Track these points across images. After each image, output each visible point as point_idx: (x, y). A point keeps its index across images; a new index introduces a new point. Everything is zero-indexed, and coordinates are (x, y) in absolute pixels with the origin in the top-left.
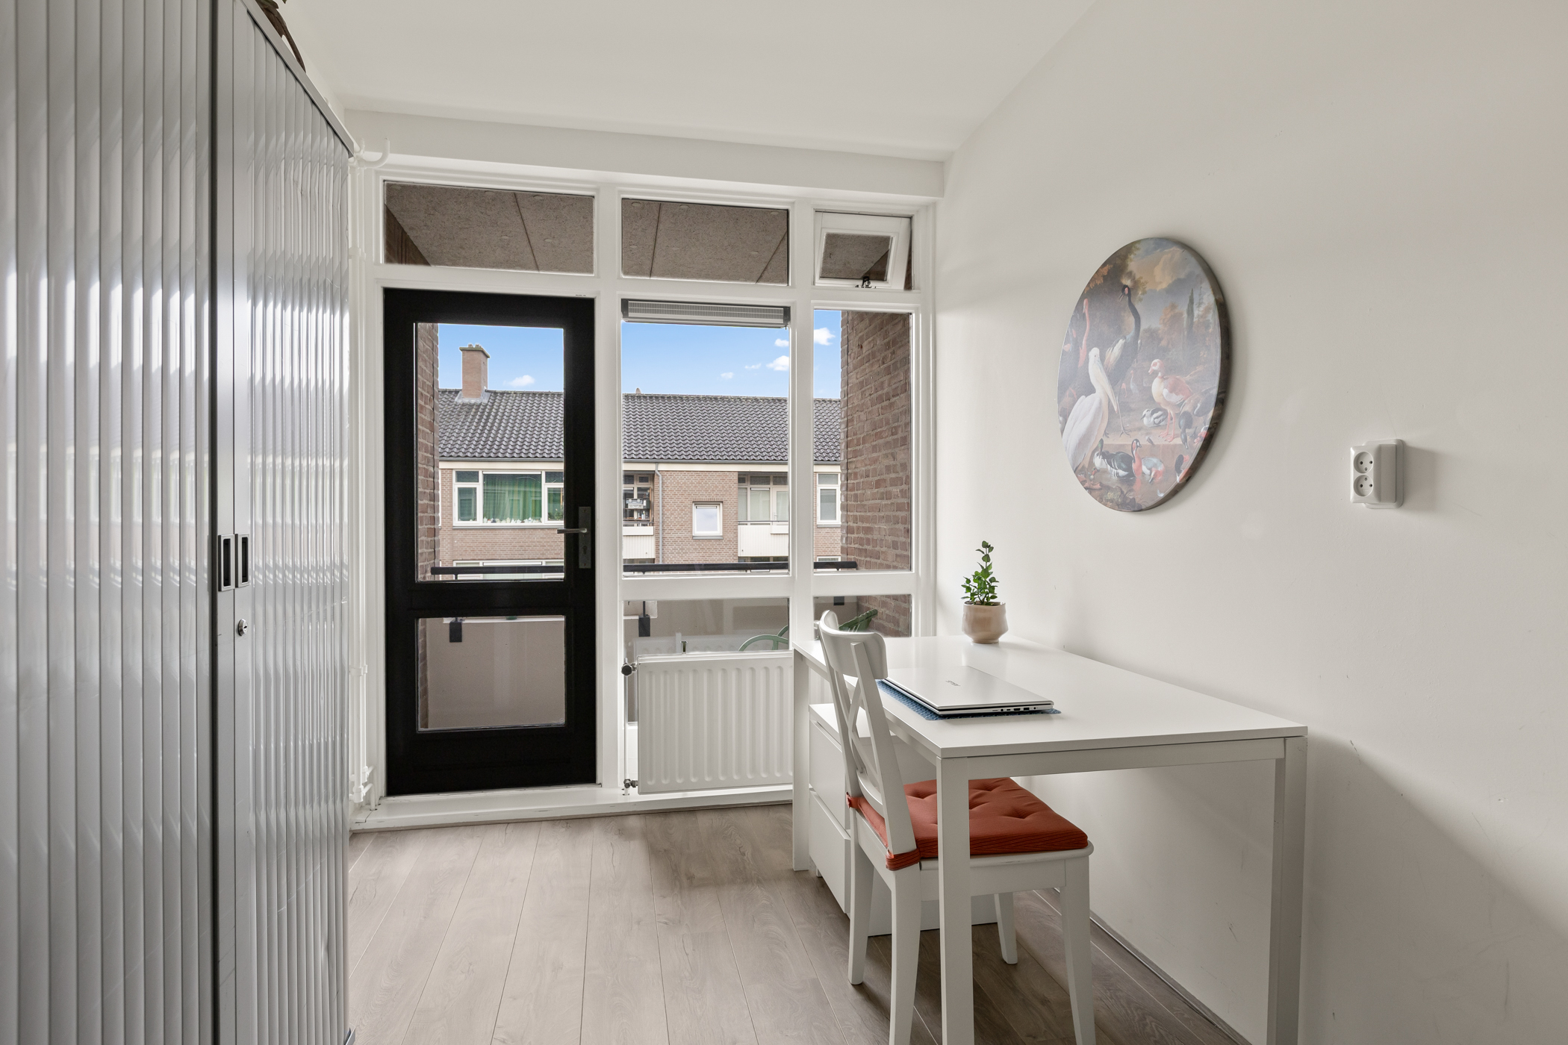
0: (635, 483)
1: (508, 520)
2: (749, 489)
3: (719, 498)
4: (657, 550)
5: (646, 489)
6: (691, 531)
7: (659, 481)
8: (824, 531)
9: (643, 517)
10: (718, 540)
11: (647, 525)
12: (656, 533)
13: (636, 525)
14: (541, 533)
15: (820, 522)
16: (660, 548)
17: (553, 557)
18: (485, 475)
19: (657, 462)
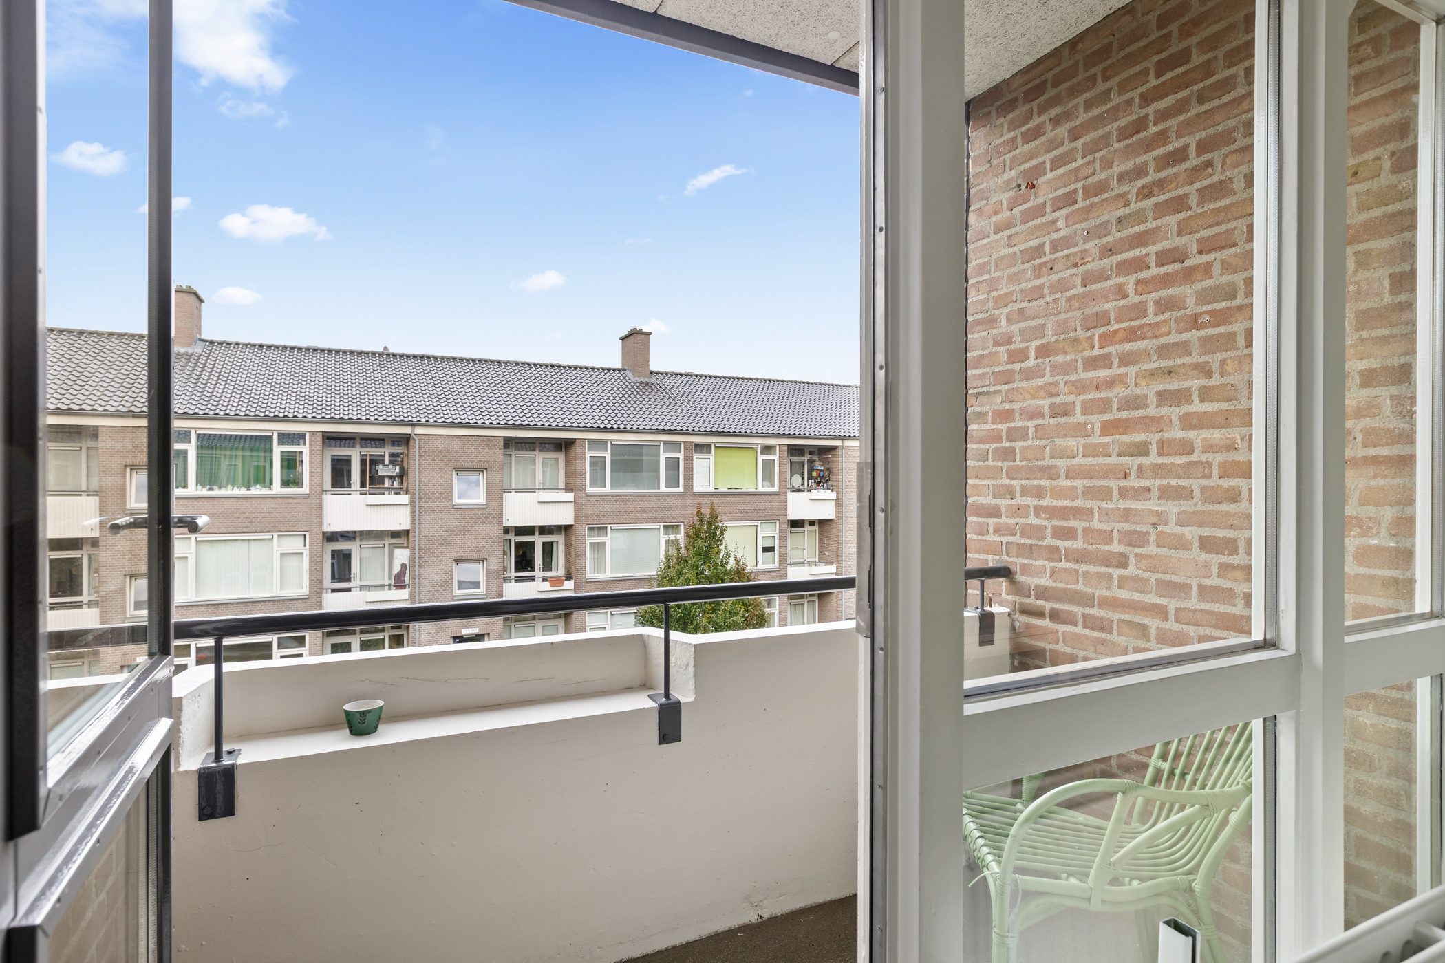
0: (386, 447)
1: (230, 487)
2: (513, 456)
3: (483, 465)
4: (413, 520)
5: (398, 455)
6: (452, 500)
7: (415, 446)
8: (593, 499)
9: (396, 484)
10: (482, 509)
11: (399, 493)
12: (412, 503)
13: (387, 493)
14: (273, 503)
15: (589, 489)
16: (417, 517)
17: (286, 529)
18: (199, 436)
19: (412, 424)
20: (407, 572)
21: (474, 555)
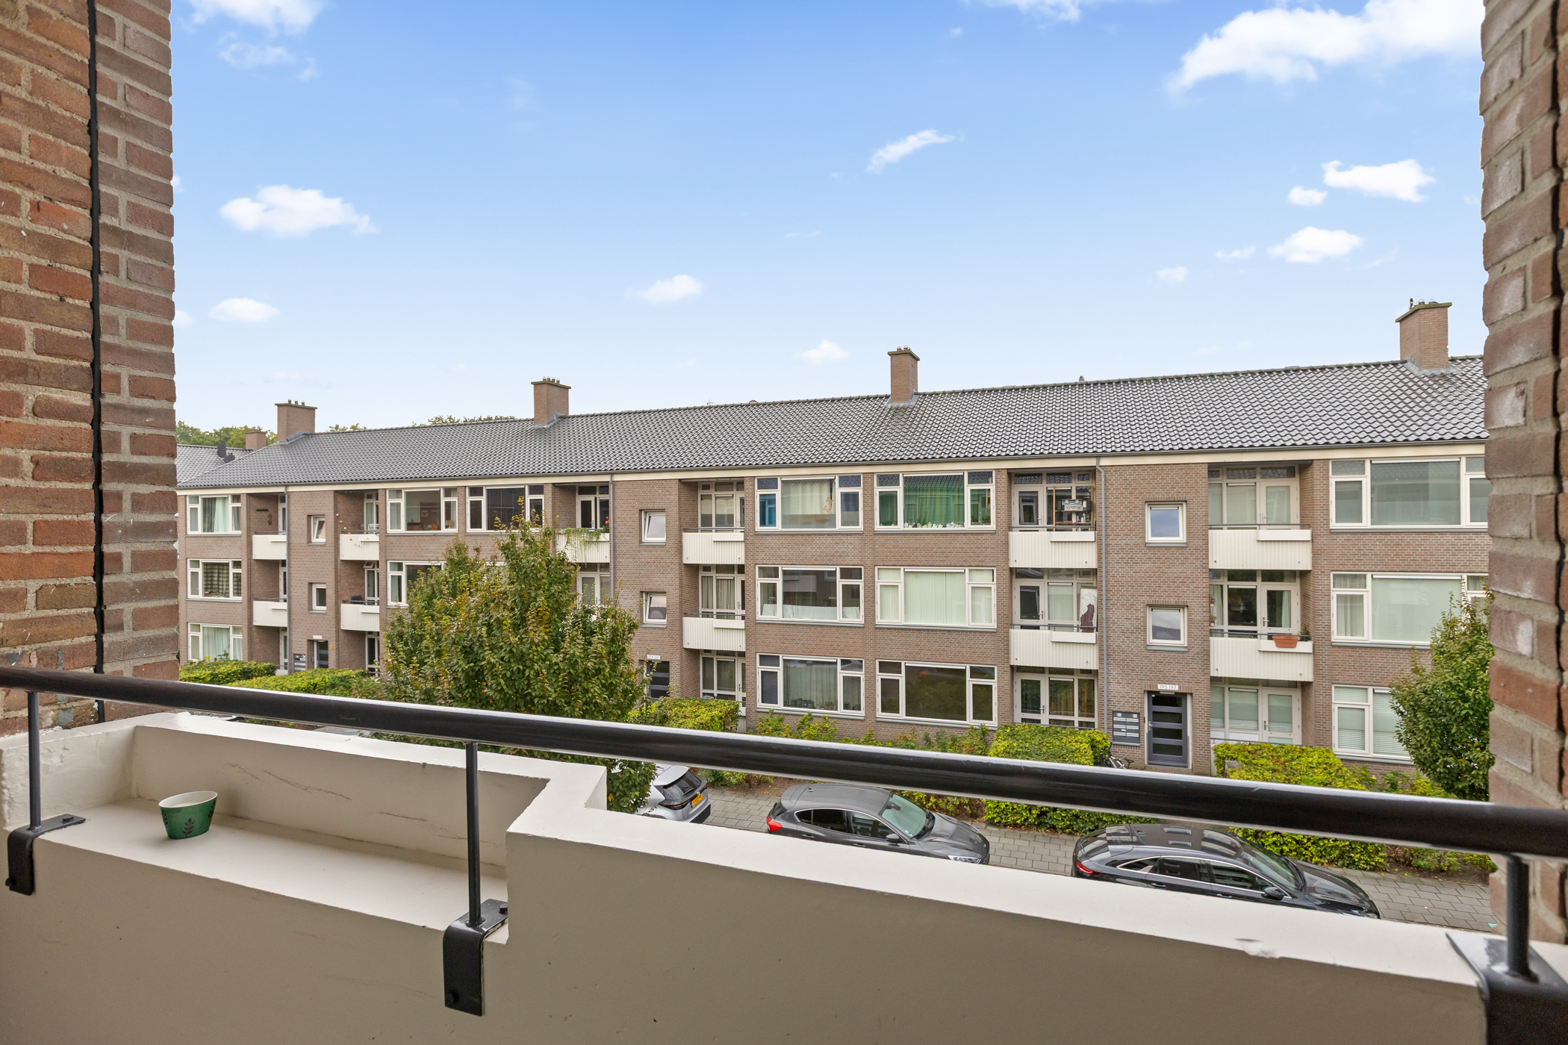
0: (1073, 481)
1: (930, 524)
2: (1224, 486)
3: (1182, 497)
4: (1099, 559)
5: (1086, 490)
6: (1144, 537)
7: (1101, 478)
8: (1341, 538)
9: (1083, 520)
10: (1180, 548)
11: (1087, 530)
12: (1098, 540)
13: (1074, 529)
14: (964, 539)
15: (1334, 525)
16: (1103, 556)
17: (976, 564)
18: (906, 479)
19: (1097, 456)
20: (1095, 614)
21: (1172, 601)
